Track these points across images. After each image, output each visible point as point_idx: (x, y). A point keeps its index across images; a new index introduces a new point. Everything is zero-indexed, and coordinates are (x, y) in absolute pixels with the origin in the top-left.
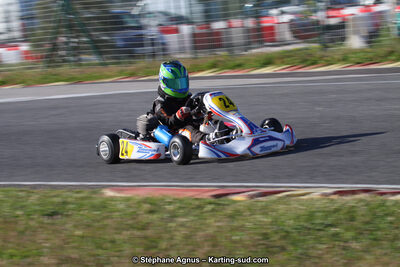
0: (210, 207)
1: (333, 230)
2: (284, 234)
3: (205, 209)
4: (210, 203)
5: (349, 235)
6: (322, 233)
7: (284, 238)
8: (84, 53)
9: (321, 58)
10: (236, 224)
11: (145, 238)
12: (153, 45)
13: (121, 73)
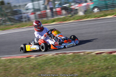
0: (24, 60)
1: (51, 63)
2: (39, 65)
3: (23, 61)
4: (25, 59)
5: (54, 64)
6: (48, 64)
7: (39, 66)
8: (8, 22)
9: (68, 19)
10: (28, 63)
11: (6, 68)
12: (25, 18)
13: (15, 27)
